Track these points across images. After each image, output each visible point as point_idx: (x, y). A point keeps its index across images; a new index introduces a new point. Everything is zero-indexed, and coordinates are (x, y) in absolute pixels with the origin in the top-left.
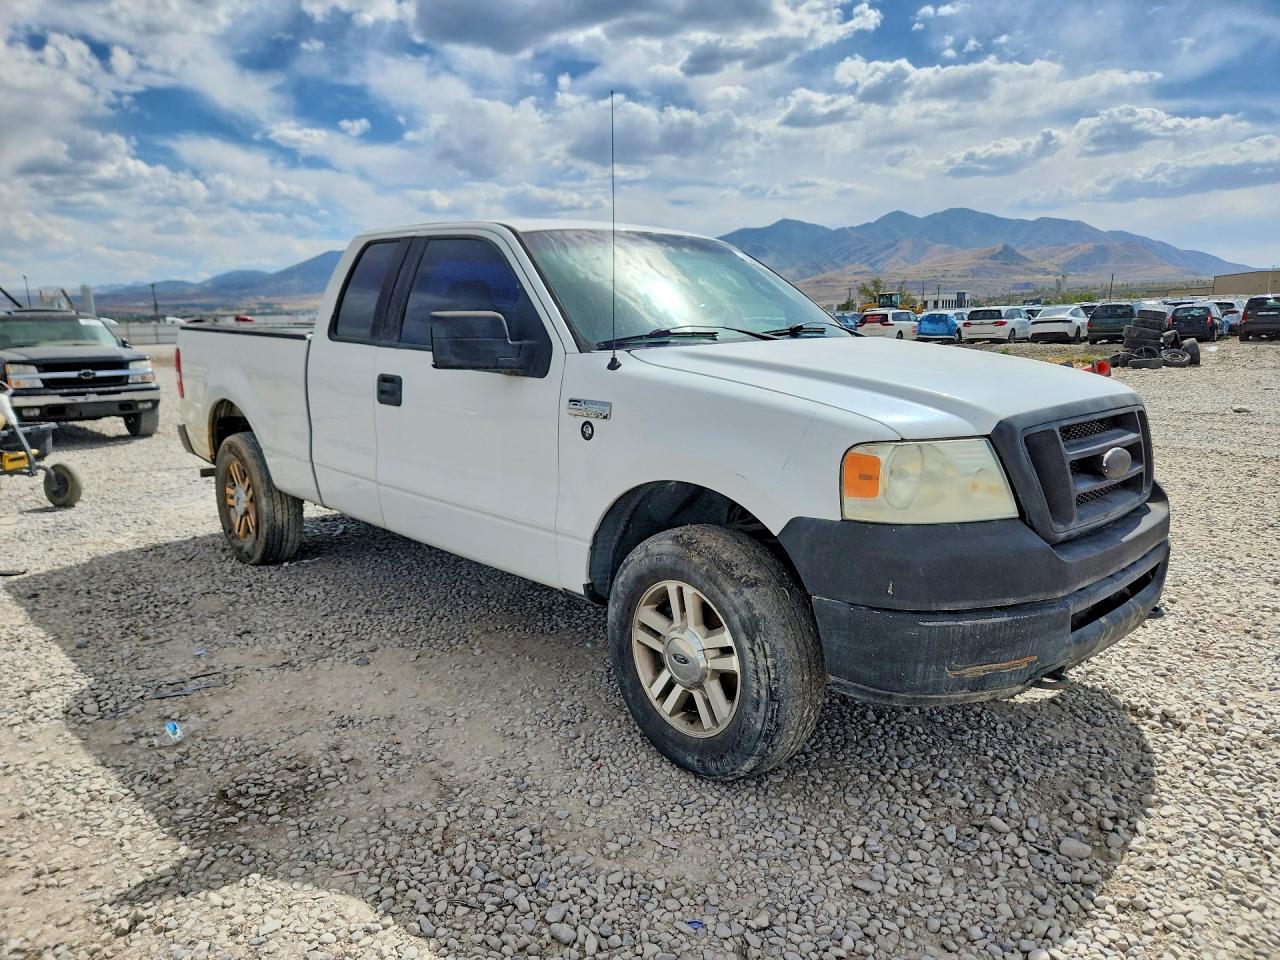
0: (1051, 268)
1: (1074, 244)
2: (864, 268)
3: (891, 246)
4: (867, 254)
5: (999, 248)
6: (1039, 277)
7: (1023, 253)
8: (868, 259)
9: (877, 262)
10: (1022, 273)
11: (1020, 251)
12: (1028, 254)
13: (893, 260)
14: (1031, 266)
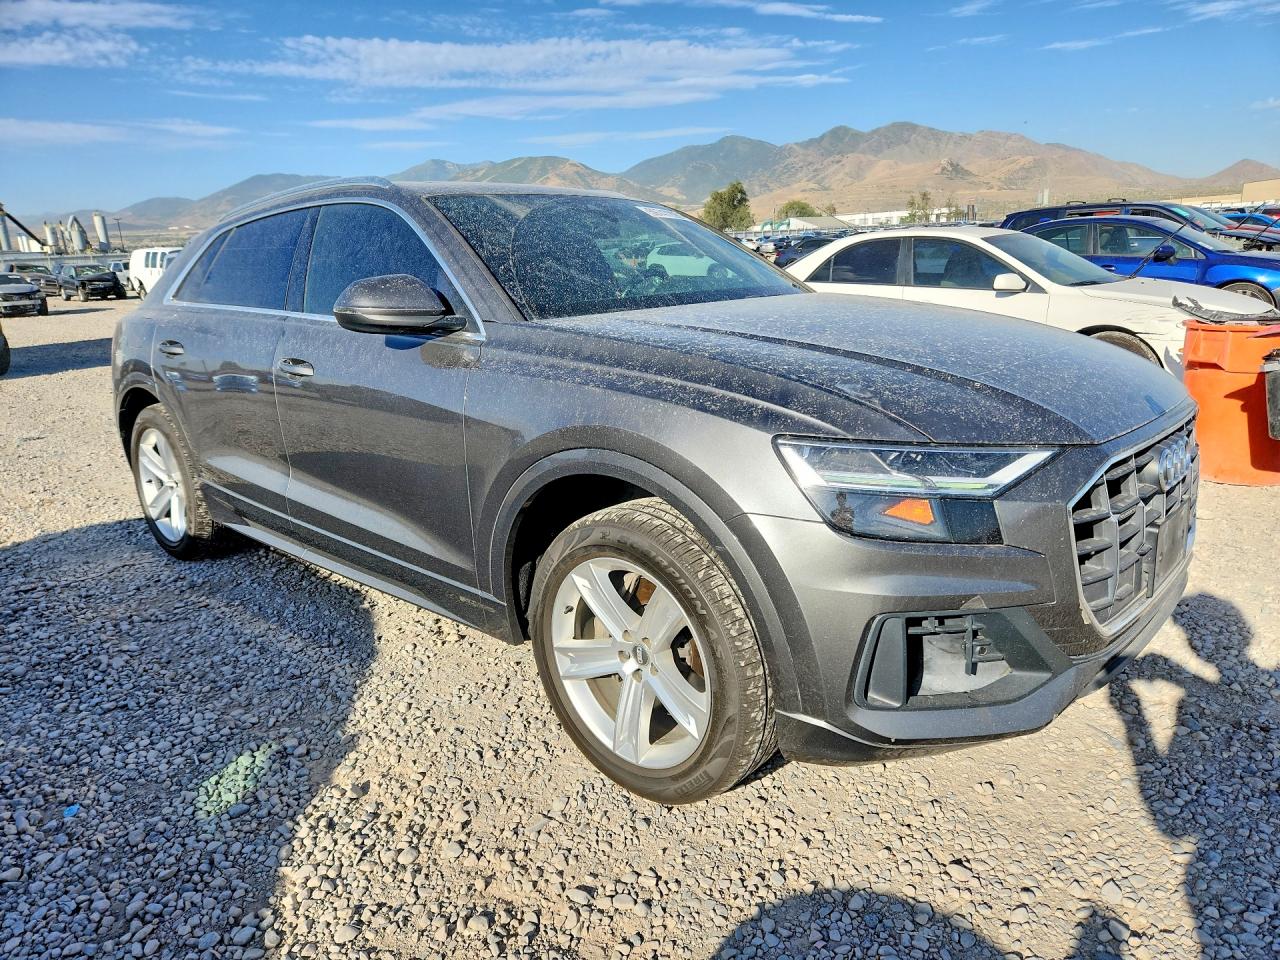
0: (994, 183)
1: (1016, 158)
2: (812, 185)
3: (838, 162)
4: (816, 170)
5: (944, 162)
6: (983, 191)
7: (966, 168)
8: (814, 177)
9: (823, 178)
10: (966, 189)
11: (962, 164)
12: (972, 168)
13: (841, 176)
14: (975, 180)
